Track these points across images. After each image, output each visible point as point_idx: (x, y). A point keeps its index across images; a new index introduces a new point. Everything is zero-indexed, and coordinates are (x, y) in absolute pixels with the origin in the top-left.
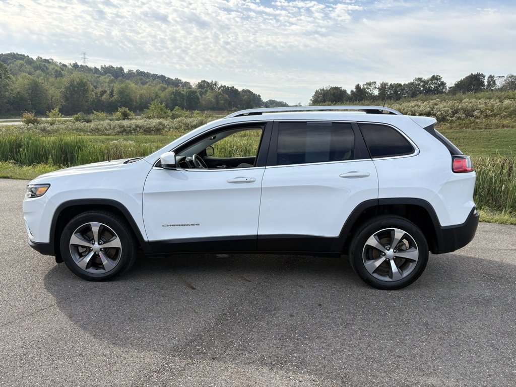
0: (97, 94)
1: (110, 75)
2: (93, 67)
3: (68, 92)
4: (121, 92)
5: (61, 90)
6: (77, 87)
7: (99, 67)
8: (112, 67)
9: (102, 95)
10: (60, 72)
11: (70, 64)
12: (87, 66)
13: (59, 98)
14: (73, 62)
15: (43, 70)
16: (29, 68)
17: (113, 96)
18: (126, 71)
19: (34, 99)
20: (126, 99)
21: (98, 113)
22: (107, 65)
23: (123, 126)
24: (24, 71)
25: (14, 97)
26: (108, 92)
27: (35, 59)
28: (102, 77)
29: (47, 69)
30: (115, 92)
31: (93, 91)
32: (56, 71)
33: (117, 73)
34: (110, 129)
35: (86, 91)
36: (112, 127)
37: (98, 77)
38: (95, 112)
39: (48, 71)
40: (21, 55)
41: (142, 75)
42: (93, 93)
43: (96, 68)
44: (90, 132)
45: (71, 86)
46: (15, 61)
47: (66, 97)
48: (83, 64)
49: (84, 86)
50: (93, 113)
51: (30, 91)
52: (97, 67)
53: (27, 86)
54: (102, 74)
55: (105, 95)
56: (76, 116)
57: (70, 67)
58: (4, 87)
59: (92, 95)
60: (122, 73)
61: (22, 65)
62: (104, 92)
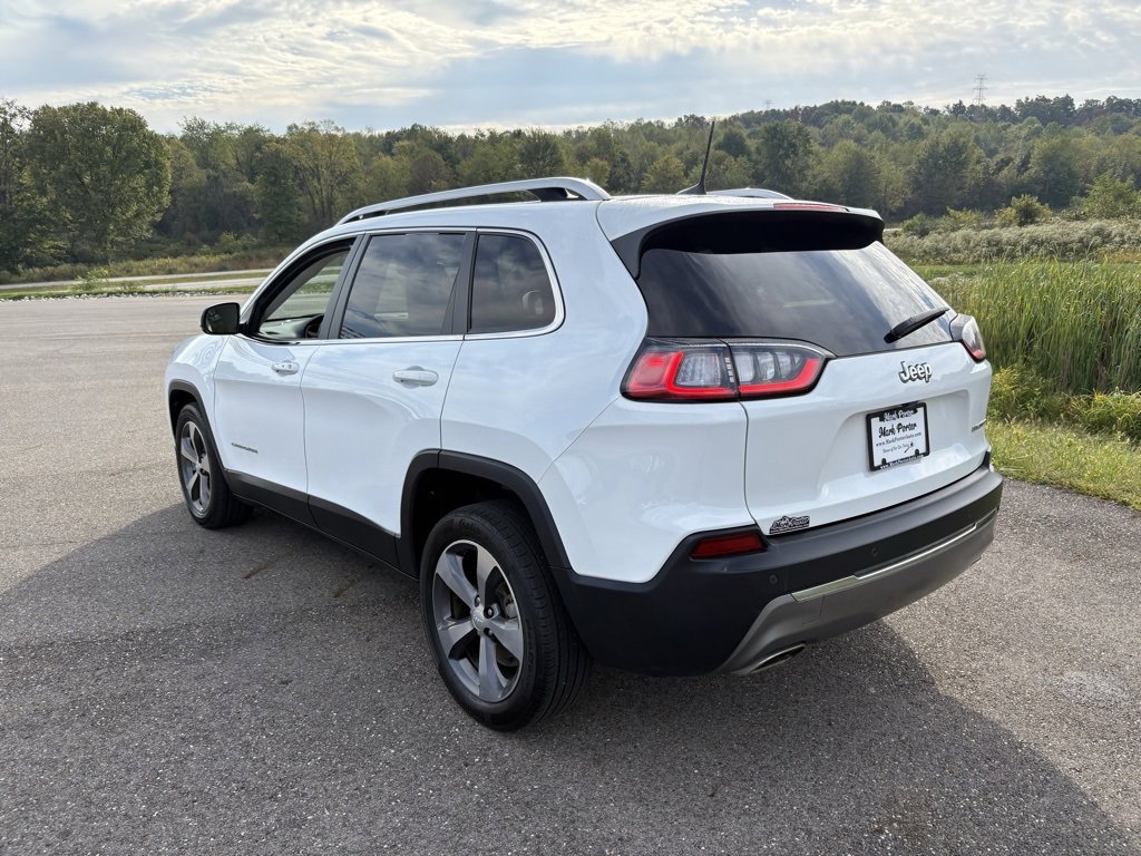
0: (987, 168)
1: (1035, 118)
2: (998, 105)
3: (922, 171)
4: (1049, 159)
5: (908, 168)
6: (944, 158)
7: (1012, 105)
8: (1044, 99)
9: (1000, 169)
10: (919, 128)
11: (947, 107)
12: (983, 106)
13: (901, 184)
14: (953, 102)
15: (884, 130)
16: (859, 128)
17: (1027, 169)
18: (1078, 104)
19: (852, 191)
20: (1058, 174)
21: (959, 214)
22: (1033, 97)
23: (998, 243)
24: (848, 137)
25: (815, 190)
26: (1017, 161)
27: (875, 108)
28: (1014, 128)
29: (895, 124)
30: (1032, 160)
31: (978, 162)
32: (912, 127)
33: (1054, 114)
34: (967, 248)
35: (962, 164)
36: (972, 244)
37: (1005, 128)
38: (952, 211)
39: (897, 129)
40: (849, 103)
41: (1121, 110)
42: (978, 167)
43: (1004, 109)
44: (921, 257)
45: (931, 156)
46: (836, 117)
47: (916, 181)
48: (976, 103)
49: (961, 153)
50: (948, 213)
51: (846, 176)
52: (1007, 106)
53: (841, 167)
54: (1015, 120)
55: (1006, 168)
56: (908, 222)
57: (947, 113)
58: (799, 172)
59: (974, 173)
60: (1067, 110)
61: (847, 123)
62: (1006, 162)
